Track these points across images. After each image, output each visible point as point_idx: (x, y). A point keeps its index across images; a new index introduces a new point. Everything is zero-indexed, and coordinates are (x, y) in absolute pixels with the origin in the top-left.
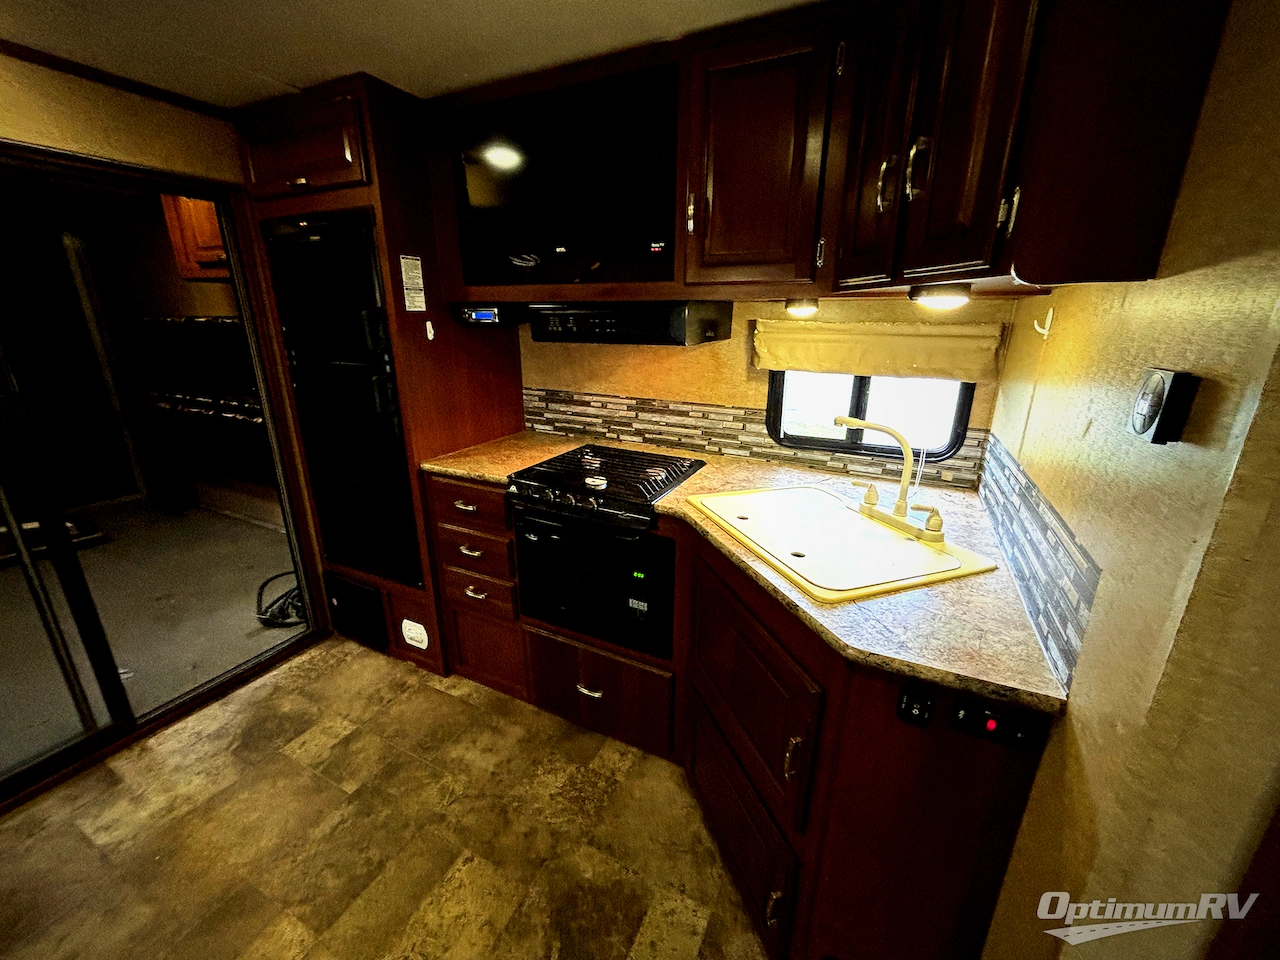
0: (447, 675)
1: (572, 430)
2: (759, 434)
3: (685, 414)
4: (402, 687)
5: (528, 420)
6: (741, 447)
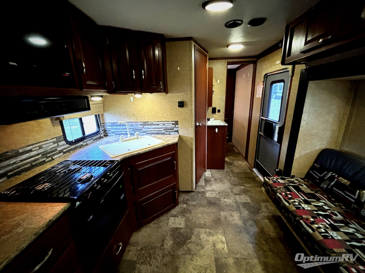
6: (59, 153)
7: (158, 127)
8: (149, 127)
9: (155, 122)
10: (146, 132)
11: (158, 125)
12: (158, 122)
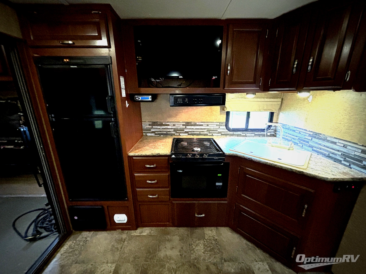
0: (136, 229)
1: (162, 134)
2: (223, 129)
3: (202, 125)
4: (122, 241)
5: (144, 133)
6: (218, 133)
7: (333, 147)
8: (319, 142)
9: (331, 137)
10: (312, 148)
11: (335, 143)
12: (336, 138)
